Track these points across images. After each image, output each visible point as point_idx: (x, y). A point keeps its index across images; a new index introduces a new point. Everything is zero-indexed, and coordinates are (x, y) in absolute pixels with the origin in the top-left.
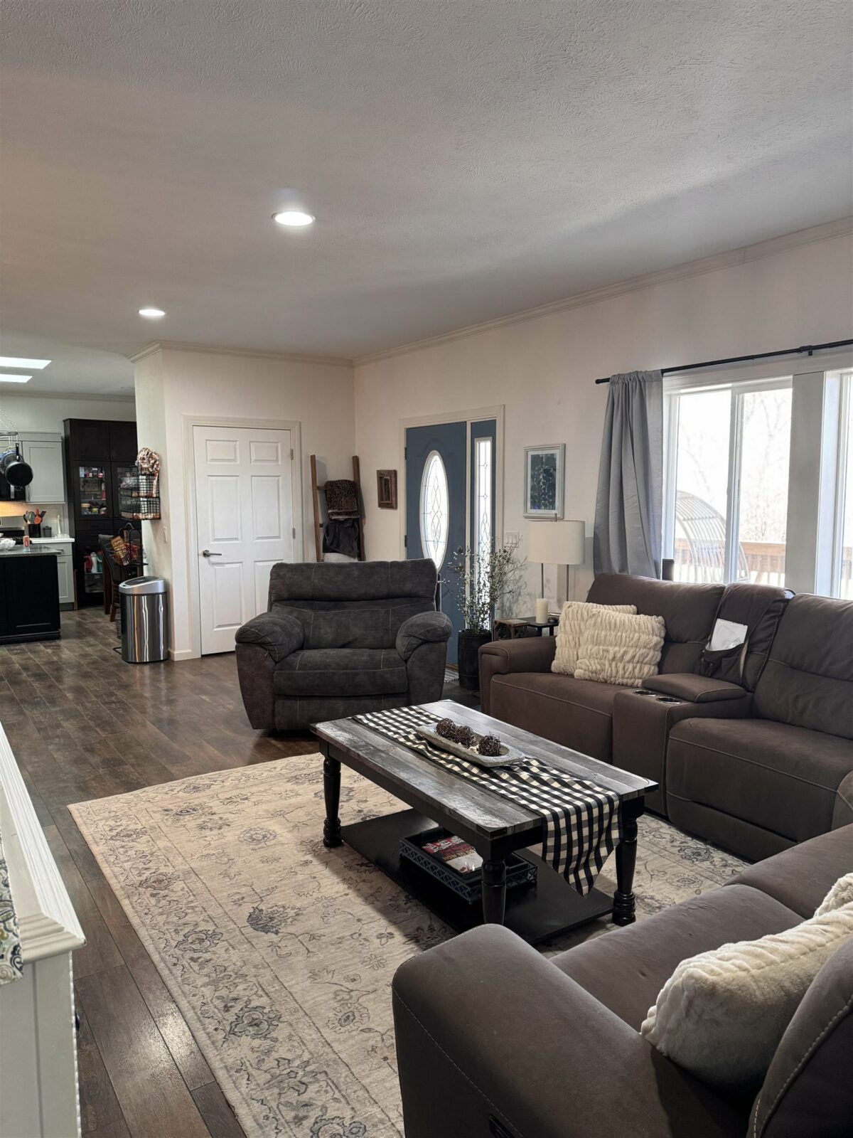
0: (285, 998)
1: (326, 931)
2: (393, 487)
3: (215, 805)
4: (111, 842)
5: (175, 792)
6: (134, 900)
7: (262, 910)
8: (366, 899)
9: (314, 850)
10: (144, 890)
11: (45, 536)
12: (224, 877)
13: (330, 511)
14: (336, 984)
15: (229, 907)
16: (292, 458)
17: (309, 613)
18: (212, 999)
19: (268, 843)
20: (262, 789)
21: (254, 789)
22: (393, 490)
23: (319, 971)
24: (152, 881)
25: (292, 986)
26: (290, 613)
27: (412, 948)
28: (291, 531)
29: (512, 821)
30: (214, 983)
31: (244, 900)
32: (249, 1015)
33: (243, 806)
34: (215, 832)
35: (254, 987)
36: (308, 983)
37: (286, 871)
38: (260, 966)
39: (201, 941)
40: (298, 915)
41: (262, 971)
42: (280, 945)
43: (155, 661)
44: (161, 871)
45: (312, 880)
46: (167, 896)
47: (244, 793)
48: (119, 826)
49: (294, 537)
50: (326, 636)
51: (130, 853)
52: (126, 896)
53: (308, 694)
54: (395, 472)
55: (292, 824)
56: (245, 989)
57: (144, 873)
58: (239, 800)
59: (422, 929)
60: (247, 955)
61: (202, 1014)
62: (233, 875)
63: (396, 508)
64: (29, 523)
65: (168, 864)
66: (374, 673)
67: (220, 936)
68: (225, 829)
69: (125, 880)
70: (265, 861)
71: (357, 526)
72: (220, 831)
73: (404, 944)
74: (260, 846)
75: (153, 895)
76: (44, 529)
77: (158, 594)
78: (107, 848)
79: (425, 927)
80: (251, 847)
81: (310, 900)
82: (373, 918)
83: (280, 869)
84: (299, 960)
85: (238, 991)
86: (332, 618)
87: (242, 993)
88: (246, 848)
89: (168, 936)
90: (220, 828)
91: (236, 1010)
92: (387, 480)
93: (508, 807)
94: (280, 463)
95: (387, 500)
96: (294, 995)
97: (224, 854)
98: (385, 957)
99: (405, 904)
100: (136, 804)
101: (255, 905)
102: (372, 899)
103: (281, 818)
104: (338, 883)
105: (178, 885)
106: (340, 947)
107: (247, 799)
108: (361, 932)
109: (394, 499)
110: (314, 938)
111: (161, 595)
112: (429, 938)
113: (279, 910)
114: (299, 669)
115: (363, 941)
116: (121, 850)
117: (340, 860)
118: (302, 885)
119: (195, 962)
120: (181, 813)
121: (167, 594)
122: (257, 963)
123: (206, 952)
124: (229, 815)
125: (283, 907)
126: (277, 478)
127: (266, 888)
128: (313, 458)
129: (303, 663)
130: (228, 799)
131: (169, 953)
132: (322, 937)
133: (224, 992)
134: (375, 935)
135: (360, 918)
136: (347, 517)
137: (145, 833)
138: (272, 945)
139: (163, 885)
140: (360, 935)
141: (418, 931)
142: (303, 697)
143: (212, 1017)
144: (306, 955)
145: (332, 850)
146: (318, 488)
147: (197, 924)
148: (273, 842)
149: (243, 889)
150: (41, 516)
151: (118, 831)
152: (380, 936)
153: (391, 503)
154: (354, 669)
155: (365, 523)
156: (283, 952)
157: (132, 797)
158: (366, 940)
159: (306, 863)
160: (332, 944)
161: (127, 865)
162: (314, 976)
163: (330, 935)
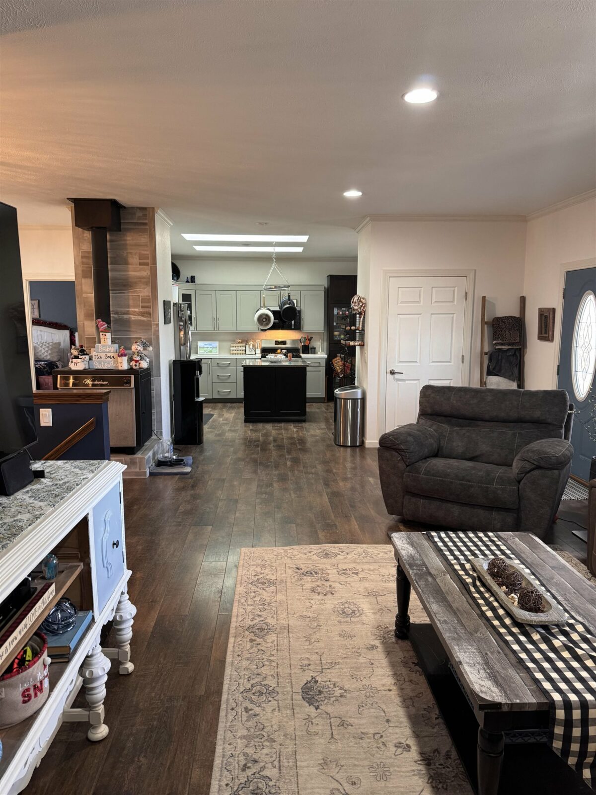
0: (291, 778)
1: (356, 721)
2: (551, 323)
3: (332, 573)
4: (250, 586)
5: (311, 554)
6: (238, 641)
7: (317, 681)
8: (404, 701)
9: (385, 637)
10: (248, 633)
11: (311, 353)
12: (306, 640)
13: (494, 342)
14: (337, 781)
15: (296, 670)
16: (466, 299)
17: (446, 428)
18: (240, 754)
19: (353, 619)
20: (372, 568)
21: (366, 567)
22: (551, 326)
23: (330, 761)
24: (257, 627)
25: (302, 767)
26: (431, 426)
27: (420, 770)
28: (461, 357)
29: (512, 696)
30: (248, 738)
31: (309, 667)
32: (257, 782)
33: (352, 579)
34: (321, 597)
35: (274, 756)
36: (315, 770)
37: (353, 650)
38: (288, 736)
39: (261, 694)
40: (341, 696)
41: (288, 741)
42: (314, 721)
43: (353, 446)
44: (267, 621)
45: (370, 666)
46: (260, 644)
47: (357, 567)
48: (262, 573)
49: (463, 362)
50: (457, 448)
51: (257, 599)
52: (234, 635)
53: (429, 496)
54: (554, 310)
55: (379, 607)
56: (267, 754)
57: (256, 619)
58: (351, 572)
59: (439, 753)
60: (285, 722)
61: (226, 764)
62: (313, 640)
63: (552, 341)
64: (302, 344)
65: (275, 616)
66: (487, 488)
67: (275, 695)
68: (329, 596)
69: (241, 621)
70: (343, 635)
71: (518, 355)
72: (324, 598)
73: (415, 762)
74: (345, 620)
75: (251, 641)
76: (311, 348)
77: (358, 399)
78: (245, 590)
79: (443, 752)
80: (339, 618)
81: (359, 685)
82: (401, 723)
83: (349, 647)
84: (321, 742)
85: (261, 754)
86: (464, 434)
87: (263, 757)
88: (334, 618)
89: (241, 681)
90: (325, 595)
91: (249, 772)
92: (546, 317)
93: (518, 677)
94: (455, 303)
95: (545, 334)
96: (299, 777)
97: (316, 619)
98: (391, 770)
99: (436, 718)
100: (281, 558)
101: (314, 675)
102: (409, 702)
103: (373, 599)
104: (388, 676)
105: (272, 637)
106: (359, 743)
107: (357, 574)
108: (383, 734)
109: (551, 333)
110: (343, 725)
111: (359, 400)
112: (442, 765)
113: (330, 686)
114: (424, 474)
115: (381, 745)
116: (253, 594)
117: (401, 653)
118: (358, 668)
119: (246, 712)
120: (305, 574)
121: (363, 399)
122: (288, 732)
123: (259, 706)
124: (337, 585)
125: (335, 684)
126: (452, 315)
127: (331, 661)
128: (484, 298)
129: (428, 469)
130: (344, 570)
131: (234, 697)
132: (350, 727)
133: (250, 751)
134: (395, 742)
135: (390, 718)
136: (510, 347)
137: (274, 584)
138: (309, 719)
139: (263, 633)
140: (382, 736)
141: (434, 753)
142: (426, 497)
143: (231, 771)
144: (328, 740)
145: (400, 641)
146: (486, 323)
147: (265, 678)
148: (357, 619)
149: (314, 656)
150: (310, 340)
151: (259, 577)
152: (398, 745)
153: (548, 337)
154: (469, 481)
155: (526, 352)
156: (313, 729)
157: (282, 551)
158: (384, 744)
159: (373, 647)
160: (354, 737)
161: (249, 608)
162: (325, 764)
163: (357, 727)
